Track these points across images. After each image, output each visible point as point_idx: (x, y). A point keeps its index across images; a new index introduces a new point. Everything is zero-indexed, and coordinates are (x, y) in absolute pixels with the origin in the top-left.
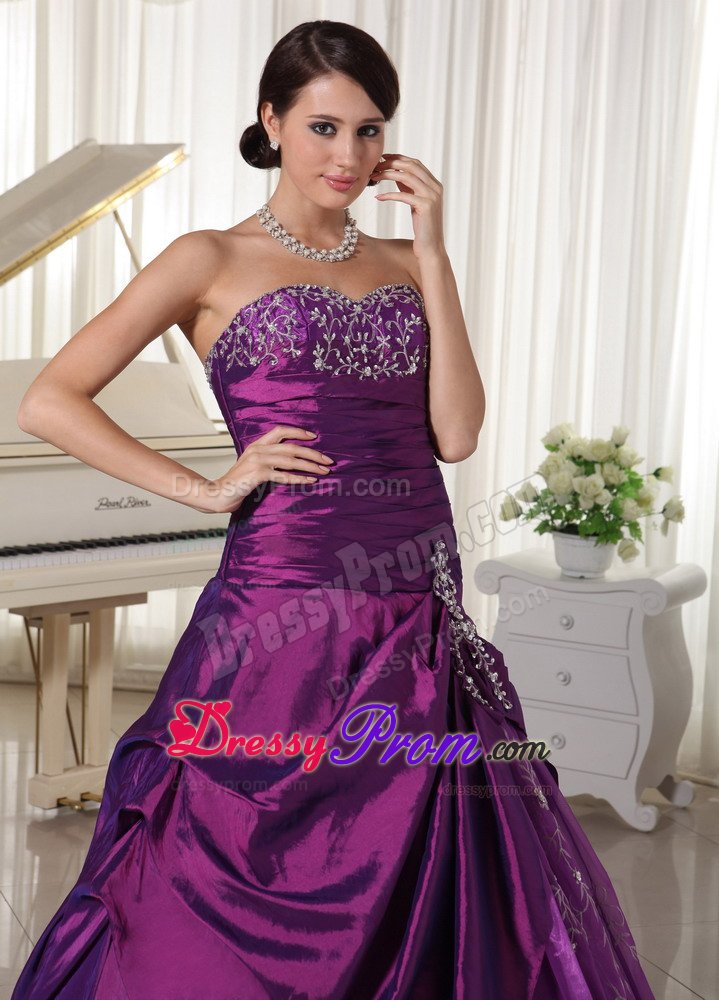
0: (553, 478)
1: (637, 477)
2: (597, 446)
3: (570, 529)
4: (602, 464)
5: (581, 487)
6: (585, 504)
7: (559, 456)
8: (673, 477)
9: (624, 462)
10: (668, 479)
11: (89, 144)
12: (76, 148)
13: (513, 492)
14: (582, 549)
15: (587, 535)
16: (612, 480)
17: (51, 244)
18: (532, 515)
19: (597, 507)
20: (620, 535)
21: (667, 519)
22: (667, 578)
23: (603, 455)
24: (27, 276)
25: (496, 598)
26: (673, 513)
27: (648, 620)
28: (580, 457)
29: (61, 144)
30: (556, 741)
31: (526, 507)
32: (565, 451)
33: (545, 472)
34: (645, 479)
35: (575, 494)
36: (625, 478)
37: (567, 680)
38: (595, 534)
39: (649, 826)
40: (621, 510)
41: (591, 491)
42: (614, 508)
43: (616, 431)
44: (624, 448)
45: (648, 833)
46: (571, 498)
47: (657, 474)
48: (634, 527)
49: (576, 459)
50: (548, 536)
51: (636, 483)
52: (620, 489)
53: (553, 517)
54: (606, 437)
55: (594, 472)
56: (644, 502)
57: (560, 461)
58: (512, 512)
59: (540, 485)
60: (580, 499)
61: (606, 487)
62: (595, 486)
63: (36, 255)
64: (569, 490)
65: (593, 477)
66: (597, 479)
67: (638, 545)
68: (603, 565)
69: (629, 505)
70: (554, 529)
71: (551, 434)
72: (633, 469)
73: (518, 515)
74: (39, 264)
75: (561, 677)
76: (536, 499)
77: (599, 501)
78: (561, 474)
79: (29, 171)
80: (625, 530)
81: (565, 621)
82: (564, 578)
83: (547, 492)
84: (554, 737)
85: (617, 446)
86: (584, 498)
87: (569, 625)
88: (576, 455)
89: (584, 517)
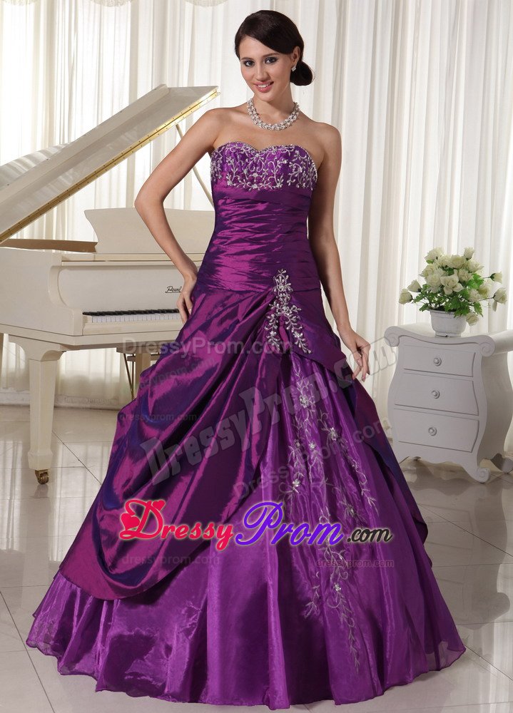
0: (430, 277)
1: (480, 278)
2: (456, 259)
3: (441, 309)
4: (458, 269)
5: (445, 282)
6: (447, 292)
7: (434, 266)
8: (502, 279)
9: (471, 269)
10: (499, 280)
11: (163, 87)
12: (153, 91)
13: (406, 286)
14: (447, 319)
15: (450, 311)
16: (464, 279)
17: (141, 144)
18: (418, 299)
19: (455, 294)
20: (469, 311)
21: (496, 301)
22: (497, 335)
23: (459, 265)
24: (123, 165)
25: (395, 349)
26: (500, 298)
27: (484, 359)
28: (447, 266)
29: (144, 89)
30: (431, 430)
31: (415, 295)
32: (437, 263)
33: (425, 274)
34: (485, 280)
35: (442, 286)
36: (472, 278)
37: (438, 395)
38: (454, 310)
39: (484, 480)
40: (469, 296)
41: (451, 284)
42: (464, 294)
43: (467, 251)
44: (471, 260)
45: (483, 483)
46: (440, 289)
47: (492, 277)
48: (477, 307)
49: (444, 268)
50: (427, 312)
51: (479, 281)
52: (468, 285)
53: (430, 303)
54: (461, 254)
55: (453, 273)
56: (483, 292)
57: (434, 268)
58: (406, 299)
59: (422, 282)
60: (444, 289)
61: (460, 282)
62: (453, 281)
63: (132, 150)
64: (439, 284)
65: (452, 276)
66: (455, 278)
67: (479, 316)
68: (460, 329)
69: (474, 293)
70: (431, 308)
71: (430, 253)
72: (478, 273)
73: (411, 300)
74: (131, 157)
75: (434, 393)
76: (419, 290)
77: (456, 290)
78: (434, 275)
79: (126, 104)
80: (472, 308)
81: (436, 361)
82: (437, 336)
83: (425, 286)
84: (430, 429)
85: (467, 259)
86: (447, 288)
87: (439, 363)
88: (444, 266)
89: (447, 300)
